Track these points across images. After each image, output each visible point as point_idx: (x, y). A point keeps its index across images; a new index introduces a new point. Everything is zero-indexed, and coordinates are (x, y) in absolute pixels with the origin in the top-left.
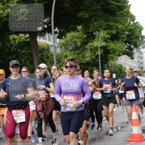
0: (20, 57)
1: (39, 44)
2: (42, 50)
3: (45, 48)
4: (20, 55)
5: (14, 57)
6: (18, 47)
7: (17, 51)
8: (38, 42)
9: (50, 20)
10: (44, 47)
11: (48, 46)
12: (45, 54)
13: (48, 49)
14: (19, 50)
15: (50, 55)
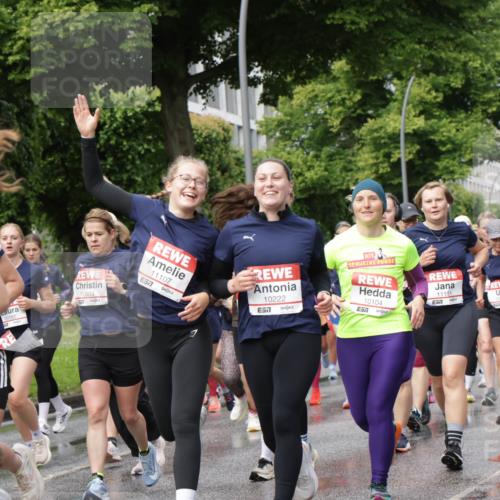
0: (129, 168)
1: (194, 122)
2: (206, 143)
3: (214, 135)
4: (128, 160)
5: (108, 167)
6: (121, 130)
7: (118, 144)
8: (191, 115)
9: (234, 38)
10: (213, 131)
11: (224, 129)
12: (217, 156)
13: (226, 140)
14: (125, 143)
15: (233, 162)
